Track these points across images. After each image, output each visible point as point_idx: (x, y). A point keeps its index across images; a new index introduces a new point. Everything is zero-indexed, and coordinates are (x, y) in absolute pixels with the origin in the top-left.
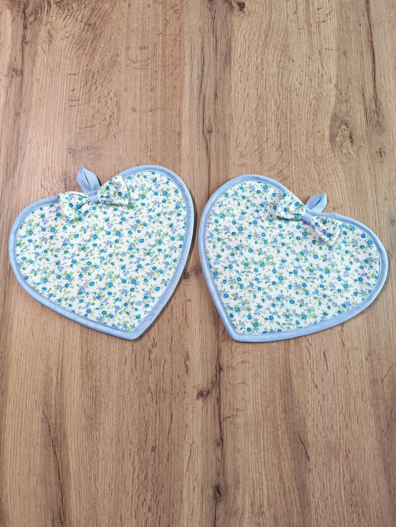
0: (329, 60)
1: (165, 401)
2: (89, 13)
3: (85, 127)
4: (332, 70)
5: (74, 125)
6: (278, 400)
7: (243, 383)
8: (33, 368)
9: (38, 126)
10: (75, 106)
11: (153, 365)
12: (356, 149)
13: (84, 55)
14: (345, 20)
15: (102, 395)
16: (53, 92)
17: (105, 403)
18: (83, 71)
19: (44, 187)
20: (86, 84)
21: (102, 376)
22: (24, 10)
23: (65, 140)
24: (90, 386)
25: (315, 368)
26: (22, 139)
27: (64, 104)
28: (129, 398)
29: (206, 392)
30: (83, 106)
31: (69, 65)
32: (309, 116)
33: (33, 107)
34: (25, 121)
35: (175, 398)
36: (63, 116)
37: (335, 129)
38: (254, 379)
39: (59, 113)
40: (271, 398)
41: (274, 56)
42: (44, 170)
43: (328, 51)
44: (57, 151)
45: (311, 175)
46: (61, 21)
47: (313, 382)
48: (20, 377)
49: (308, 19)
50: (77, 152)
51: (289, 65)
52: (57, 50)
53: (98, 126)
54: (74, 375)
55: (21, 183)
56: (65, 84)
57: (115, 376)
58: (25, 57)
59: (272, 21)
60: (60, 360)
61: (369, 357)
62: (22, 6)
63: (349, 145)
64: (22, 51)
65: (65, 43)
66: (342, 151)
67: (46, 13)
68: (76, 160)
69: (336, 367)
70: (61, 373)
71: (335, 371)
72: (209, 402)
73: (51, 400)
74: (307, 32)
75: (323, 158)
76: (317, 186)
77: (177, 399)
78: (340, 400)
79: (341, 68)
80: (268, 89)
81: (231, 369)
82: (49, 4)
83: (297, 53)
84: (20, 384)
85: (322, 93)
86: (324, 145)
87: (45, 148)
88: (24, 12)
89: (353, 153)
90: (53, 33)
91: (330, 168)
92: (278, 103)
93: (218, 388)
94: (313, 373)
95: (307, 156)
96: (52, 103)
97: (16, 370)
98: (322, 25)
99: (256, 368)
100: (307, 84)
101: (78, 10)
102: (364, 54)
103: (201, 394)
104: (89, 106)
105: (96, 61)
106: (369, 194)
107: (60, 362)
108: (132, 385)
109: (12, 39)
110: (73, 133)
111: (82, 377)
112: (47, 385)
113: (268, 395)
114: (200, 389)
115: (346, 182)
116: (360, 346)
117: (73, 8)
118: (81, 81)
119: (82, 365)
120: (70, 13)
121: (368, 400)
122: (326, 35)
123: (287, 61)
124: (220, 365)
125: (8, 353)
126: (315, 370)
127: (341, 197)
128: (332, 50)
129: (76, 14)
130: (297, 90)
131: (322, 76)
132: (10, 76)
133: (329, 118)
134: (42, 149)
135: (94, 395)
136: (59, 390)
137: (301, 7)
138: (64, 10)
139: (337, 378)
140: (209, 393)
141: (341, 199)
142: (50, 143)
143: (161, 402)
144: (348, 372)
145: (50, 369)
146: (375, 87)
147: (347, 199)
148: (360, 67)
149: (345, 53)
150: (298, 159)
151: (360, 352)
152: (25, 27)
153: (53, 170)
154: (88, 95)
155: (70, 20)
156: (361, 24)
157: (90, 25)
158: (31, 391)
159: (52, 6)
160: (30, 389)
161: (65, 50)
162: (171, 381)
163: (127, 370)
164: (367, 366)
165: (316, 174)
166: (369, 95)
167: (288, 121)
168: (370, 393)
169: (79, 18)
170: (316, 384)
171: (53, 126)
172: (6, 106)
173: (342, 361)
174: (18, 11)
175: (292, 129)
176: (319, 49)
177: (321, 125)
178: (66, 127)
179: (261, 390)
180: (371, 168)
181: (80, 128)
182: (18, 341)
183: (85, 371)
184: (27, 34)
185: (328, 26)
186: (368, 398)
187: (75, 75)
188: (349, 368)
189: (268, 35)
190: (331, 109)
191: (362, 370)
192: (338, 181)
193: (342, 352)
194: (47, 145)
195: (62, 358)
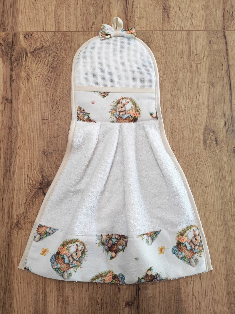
0: (203, 90)
1: (107, 309)
2: (52, 59)
3: (53, 137)
4: (205, 96)
5: (46, 136)
6: (173, 306)
7: (153, 297)
8: (28, 291)
9: (23, 137)
10: (46, 123)
11: (99, 287)
12: (219, 148)
13: (50, 89)
14: (213, 62)
15: (70, 306)
16: (31, 114)
17: (71, 311)
18: (50, 99)
19: (29, 178)
20: (52, 109)
21: (69, 295)
22: (11, 58)
23: (41, 146)
24: (62, 301)
25: (194, 286)
26: (14, 146)
27: (39, 122)
28: (85, 307)
29: (131, 303)
30: (51, 123)
31: (41, 96)
32: (190, 127)
33: (20, 124)
34: (15, 133)
35: (112, 307)
36: (39, 130)
37: (207, 135)
38: (159, 294)
39: (36, 128)
40: (169, 304)
41: (169, 88)
42: (29, 166)
43: (202, 83)
44: (36, 153)
45: (192, 165)
46: (34, 65)
47: (194, 295)
48: (21, 296)
49: (190, 61)
50: (49, 153)
51: (178, 93)
52: (33, 85)
53: (61, 136)
54: (52, 294)
55: (15, 174)
56: (39, 108)
57: (77, 294)
58: (13, 90)
59: (167, 64)
60: (44, 285)
61: (226, 279)
62: (9, 55)
63: (215, 145)
64: (11, 86)
65: (37, 80)
66: (210, 150)
67: (24, 60)
68: (48, 159)
69: (207, 285)
70: (45, 293)
71: (206, 287)
72: (133, 308)
73: (39, 309)
74: (189, 70)
75: (199, 154)
76: (195, 173)
77: (114, 307)
78: (209, 305)
79: (211, 95)
80: (165, 110)
81: (145, 288)
82: (26, 53)
83: (183, 85)
84: (20, 300)
85: (199, 112)
86: (200, 146)
87: (29, 151)
88: (11, 60)
89: (217, 150)
90: (30, 73)
91: (203, 161)
92: (171, 119)
93: (138, 301)
94: (193, 289)
95: (189, 153)
96: (32, 121)
97: (18, 292)
98: (199, 65)
99: (160, 288)
100: (189, 106)
101: (45, 58)
102: (225, 85)
103: (128, 304)
104: (55, 123)
105: (58, 93)
106: (227, 177)
107: (44, 287)
108: (87, 300)
109: (4, 78)
110: (46, 141)
111: (57, 296)
112: (37, 301)
113: (167, 303)
114: (127, 301)
115: (213, 169)
116: (221, 272)
117: (41, 56)
118: (49, 106)
119: (57, 288)
120: (40, 60)
121: (226, 305)
122: (201, 72)
123: (177, 91)
124: (138, 287)
125: (13, 282)
126: (194, 288)
127: (210, 179)
128: (205, 82)
129: (43, 60)
130: (183, 110)
131: (198, 100)
132: (4, 103)
133: (203, 128)
134: (27, 152)
135: (65, 306)
136: (44, 303)
137: (186, 54)
138: (36, 57)
139: (207, 292)
140: (132, 303)
141: (210, 180)
142: (32, 148)
143: (104, 309)
144: (214, 288)
145: (38, 291)
146: (231, 107)
147: (214, 181)
148: (222, 94)
149: (213, 84)
150: (184, 155)
151: (221, 276)
152: (12, 70)
153: (34, 166)
154: (54, 116)
155: (40, 65)
156: (223, 65)
157: (53, 68)
158: (27, 305)
159: (28, 55)
160: (27, 303)
161: (38, 85)
162: (110, 297)
163: (83, 291)
164: (225, 284)
165: (194, 164)
166: (227, 112)
167: (178, 130)
168: (227, 301)
169: (46, 63)
170: (195, 296)
171: (33, 136)
172: (2, 124)
173: (210, 282)
174: (7, 59)
175: (180, 136)
176: (197, 82)
177: (198, 133)
178: (41, 137)
179: (163, 300)
180: (228, 160)
181: (50, 138)
182: (18, 274)
183: (59, 292)
184: (13, 75)
185: (202, 67)
186: (225, 303)
187: (45, 102)
188: (215, 286)
189: (165, 73)
190: (204, 122)
191: (222, 286)
192: (208, 169)
193: (210, 276)
194: (30, 149)
195: (45, 284)
